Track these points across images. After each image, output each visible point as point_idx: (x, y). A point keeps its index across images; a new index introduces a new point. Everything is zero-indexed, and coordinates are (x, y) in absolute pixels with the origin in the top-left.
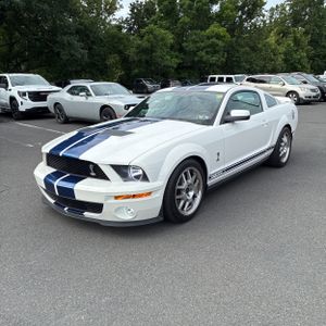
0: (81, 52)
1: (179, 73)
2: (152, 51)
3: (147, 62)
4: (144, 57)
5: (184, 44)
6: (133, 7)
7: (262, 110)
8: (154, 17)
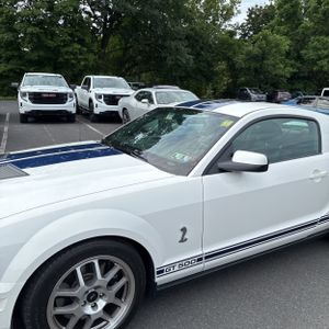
0: (187, 58)
1: (293, 84)
2: (263, 59)
3: (256, 70)
4: (253, 65)
5: (303, 52)
6: (251, 12)
7: (320, 152)
8: (272, 22)
